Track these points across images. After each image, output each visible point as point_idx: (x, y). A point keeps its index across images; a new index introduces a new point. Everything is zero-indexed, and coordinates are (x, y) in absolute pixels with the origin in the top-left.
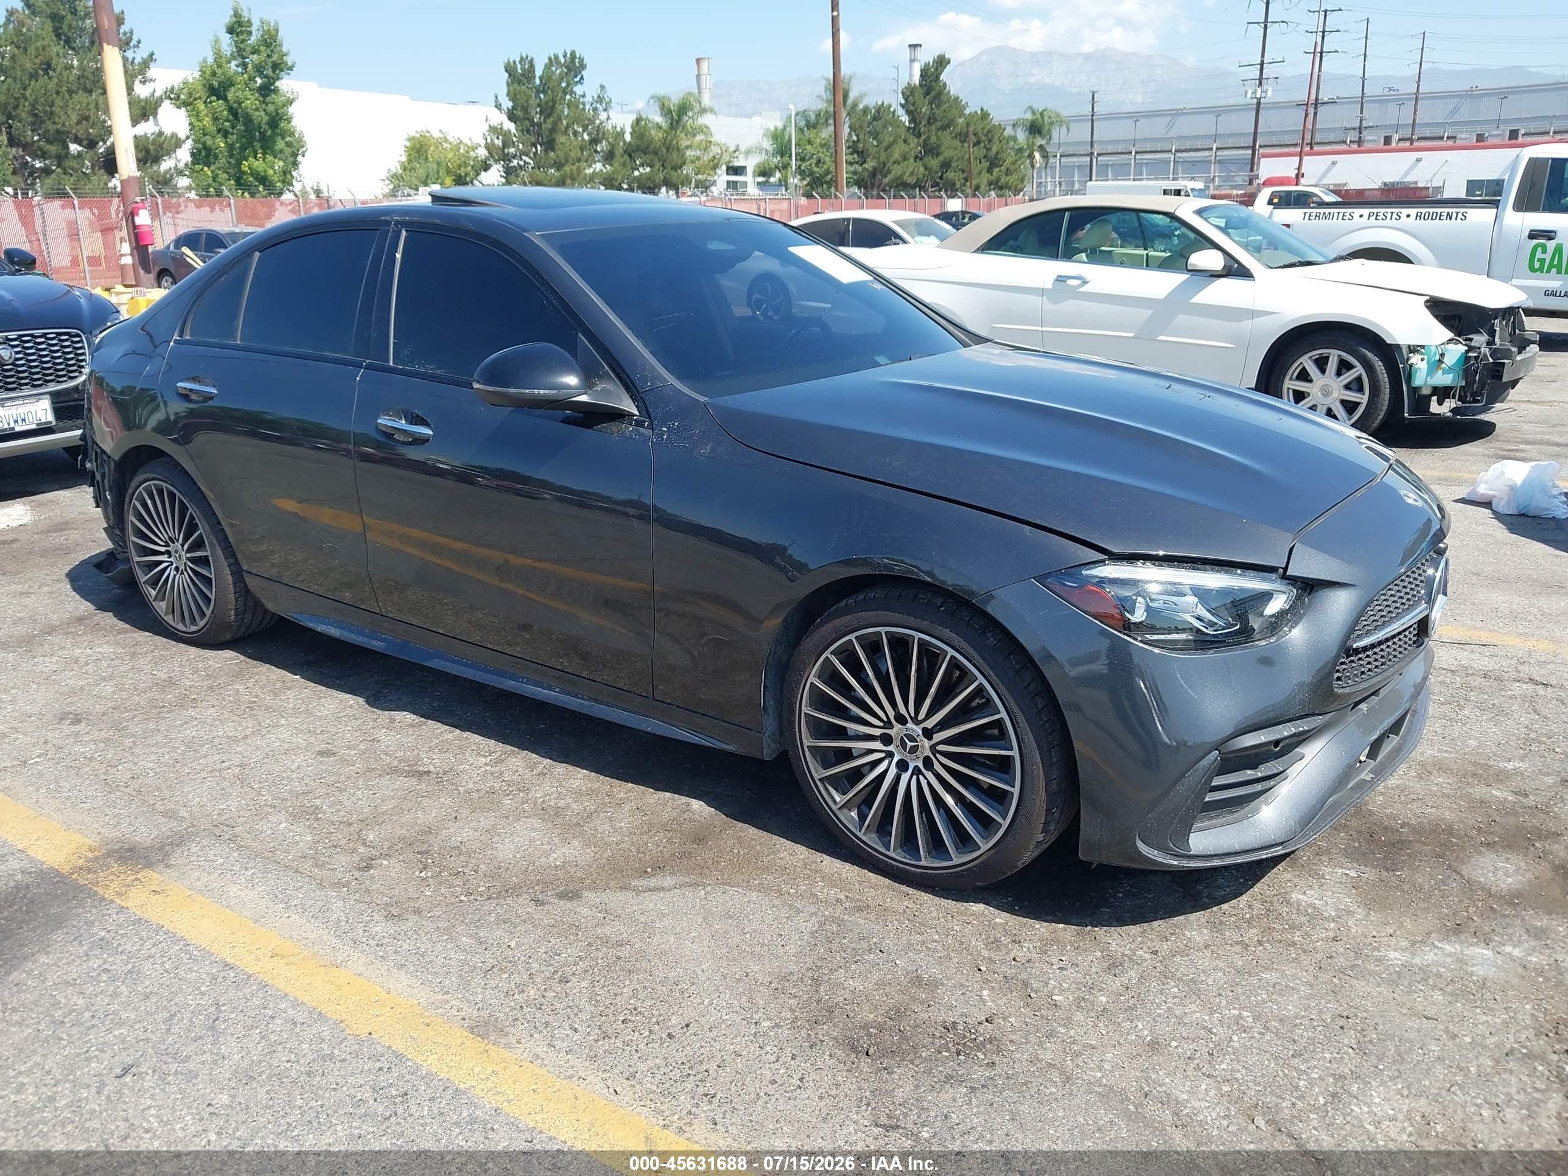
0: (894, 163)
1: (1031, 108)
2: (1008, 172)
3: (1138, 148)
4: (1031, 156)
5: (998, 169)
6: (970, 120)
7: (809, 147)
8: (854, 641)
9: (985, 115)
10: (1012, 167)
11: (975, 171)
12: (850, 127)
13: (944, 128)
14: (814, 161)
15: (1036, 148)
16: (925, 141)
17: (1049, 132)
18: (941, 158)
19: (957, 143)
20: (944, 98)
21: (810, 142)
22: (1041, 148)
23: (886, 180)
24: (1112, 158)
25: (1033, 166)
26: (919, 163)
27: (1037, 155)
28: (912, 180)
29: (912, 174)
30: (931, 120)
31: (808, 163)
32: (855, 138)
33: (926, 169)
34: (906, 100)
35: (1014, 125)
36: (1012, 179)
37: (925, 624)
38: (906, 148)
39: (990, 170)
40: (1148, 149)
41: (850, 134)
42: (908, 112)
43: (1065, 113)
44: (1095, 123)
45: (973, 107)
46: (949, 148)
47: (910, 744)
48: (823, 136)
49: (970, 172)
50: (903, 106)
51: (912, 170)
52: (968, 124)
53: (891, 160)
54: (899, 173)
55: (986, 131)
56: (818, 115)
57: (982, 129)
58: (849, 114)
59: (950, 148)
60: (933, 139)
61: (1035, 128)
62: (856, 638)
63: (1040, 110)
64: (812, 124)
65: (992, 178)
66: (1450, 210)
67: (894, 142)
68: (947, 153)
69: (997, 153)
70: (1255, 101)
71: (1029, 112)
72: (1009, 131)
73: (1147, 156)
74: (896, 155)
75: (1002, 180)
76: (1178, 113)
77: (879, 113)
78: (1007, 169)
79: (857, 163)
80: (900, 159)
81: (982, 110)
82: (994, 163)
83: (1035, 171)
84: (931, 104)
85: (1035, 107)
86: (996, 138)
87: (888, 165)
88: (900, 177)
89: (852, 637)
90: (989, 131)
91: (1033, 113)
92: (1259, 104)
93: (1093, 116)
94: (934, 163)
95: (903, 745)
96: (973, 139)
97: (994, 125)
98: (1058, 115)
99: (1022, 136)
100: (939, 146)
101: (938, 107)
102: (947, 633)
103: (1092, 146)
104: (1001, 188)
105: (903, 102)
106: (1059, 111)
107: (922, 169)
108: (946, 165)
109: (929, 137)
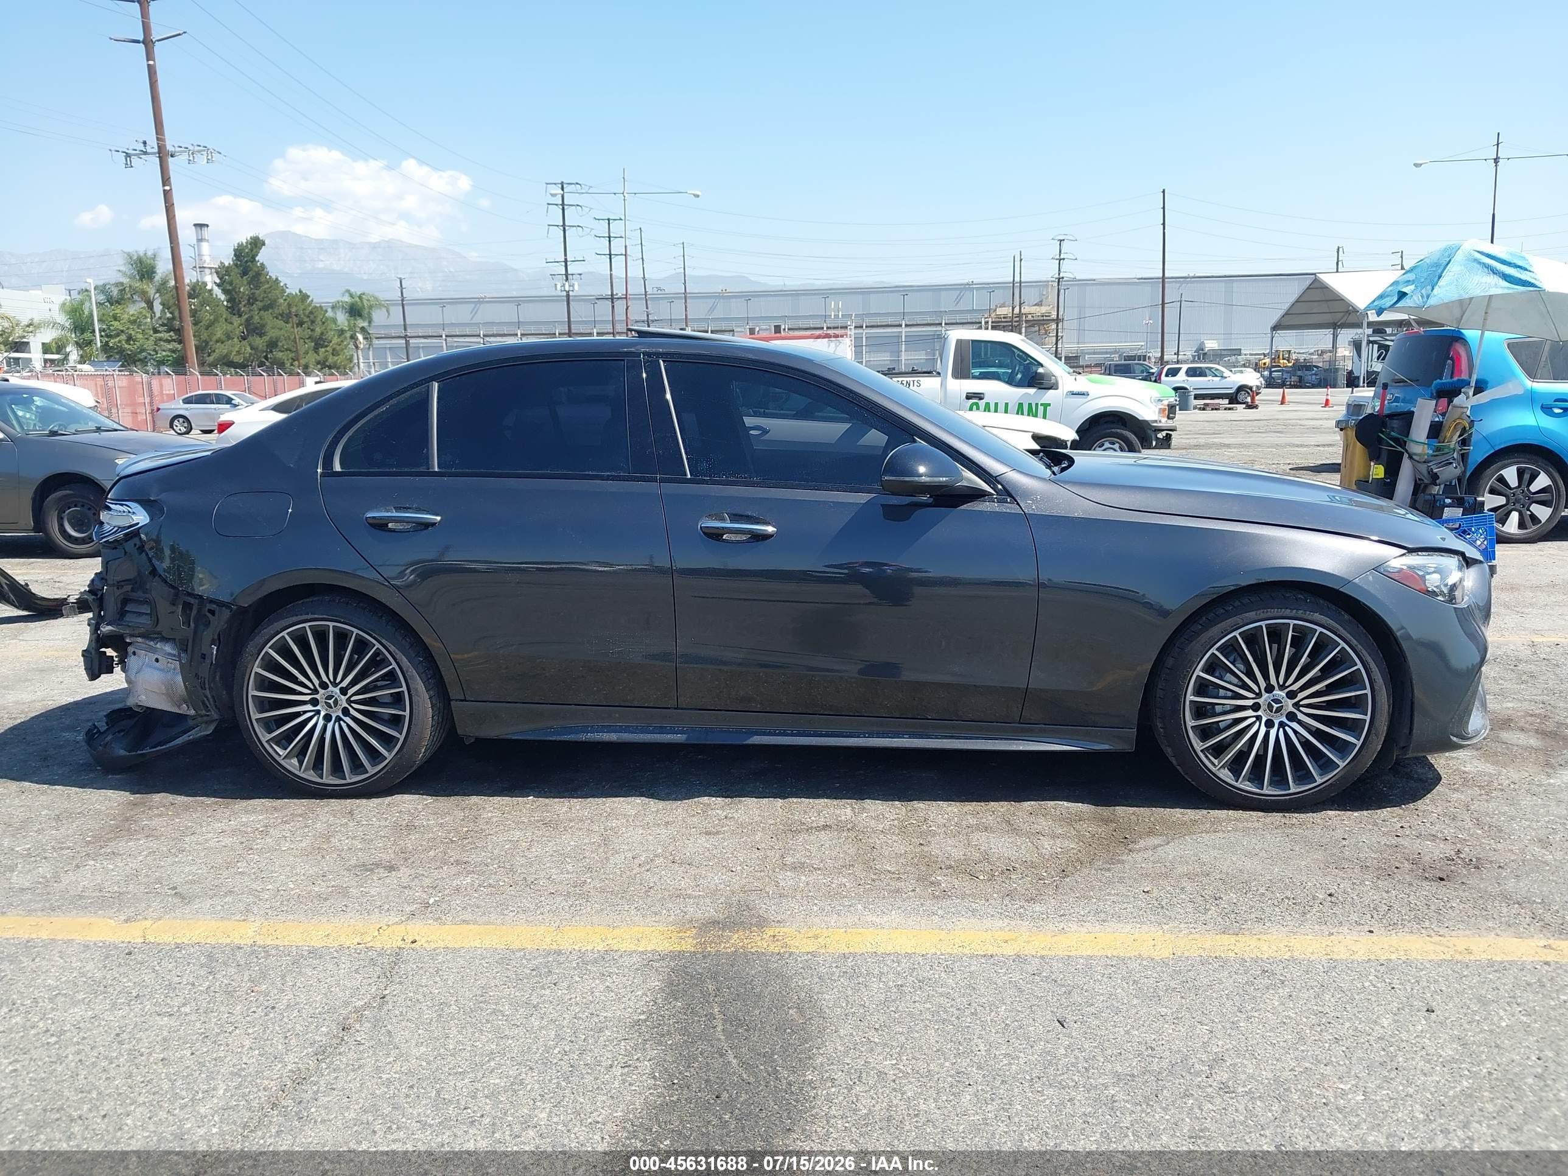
0: (217, 341)
1: (348, 291)
2: (335, 353)
3: (447, 331)
4: (353, 337)
5: (323, 350)
6: (291, 300)
7: (116, 324)
8: (1238, 637)
9: (304, 297)
10: (338, 348)
11: (302, 352)
12: (162, 304)
13: (265, 308)
14: (123, 337)
15: (358, 330)
16: (247, 320)
17: (369, 314)
18: (266, 338)
19: (280, 323)
20: (262, 279)
21: (115, 318)
22: (363, 329)
23: (211, 359)
24: (423, 340)
25: (357, 347)
26: (245, 343)
27: (360, 337)
28: (238, 359)
29: (238, 352)
30: (252, 300)
31: (117, 340)
32: (169, 315)
33: (252, 349)
34: (221, 279)
35: (333, 307)
36: (339, 359)
37: (1300, 613)
38: (230, 327)
39: (316, 349)
40: (468, 333)
41: (163, 311)
42: (225, 291)
43: (382, 296)
44: (406, 307)
45: (292, 289)
46: (273, 328)
47: (1275, 706)
48: (131, 313)
49: (297, 351)
50: (218, 285)
51: (237, 349)
52: (289, 305)
53: (214, 338)
54: (225, 351)
55: (307, 312)
56: (122, 291)
57: (304, 310)
58: (158, 291)
59: (275, 328)
60: (256, 319)
61: (355, 311)
62: (1240, 634)
63: (359, 293)
64: (115, 298)
65: (318, 358)
66: (908, 379)
67: (216, 320)
68: (272, 334)
69: (322, 334)
70: (564, 293)
71: (347, 294)
72: (330, 314)
73: (456, 339)
74: (219, 333)
75: (330, 360)
76: (479, 301)
77: (194, 291)
78: (334, 350)
79: (174, 341)
80: (224, 338)
81: (300, 291)
82: (319, 343)
83: (360, 352)
84: (249, 283)
85: (352, 290)
86: (319, 319)
87: (211, 343)
88: (226, 355)
89: (1236, 633)
90: (311, 313)
91: (351, 296)
92: (568, 296)
93: (403, 300)
94: (260, 342)
95: (1270, 707)
96: (295, 320)
97: (316, 307)
98: (376, 299)
99: (342, 318)
100: (263, 326)
101: (257, 287)
102: (1317, 616)
103: (405, 330)
104: (330, 367)
105: (218, 281)
106: (377, 294)
107: (248, 349)
108: (273, 345)
109: (251, 317)
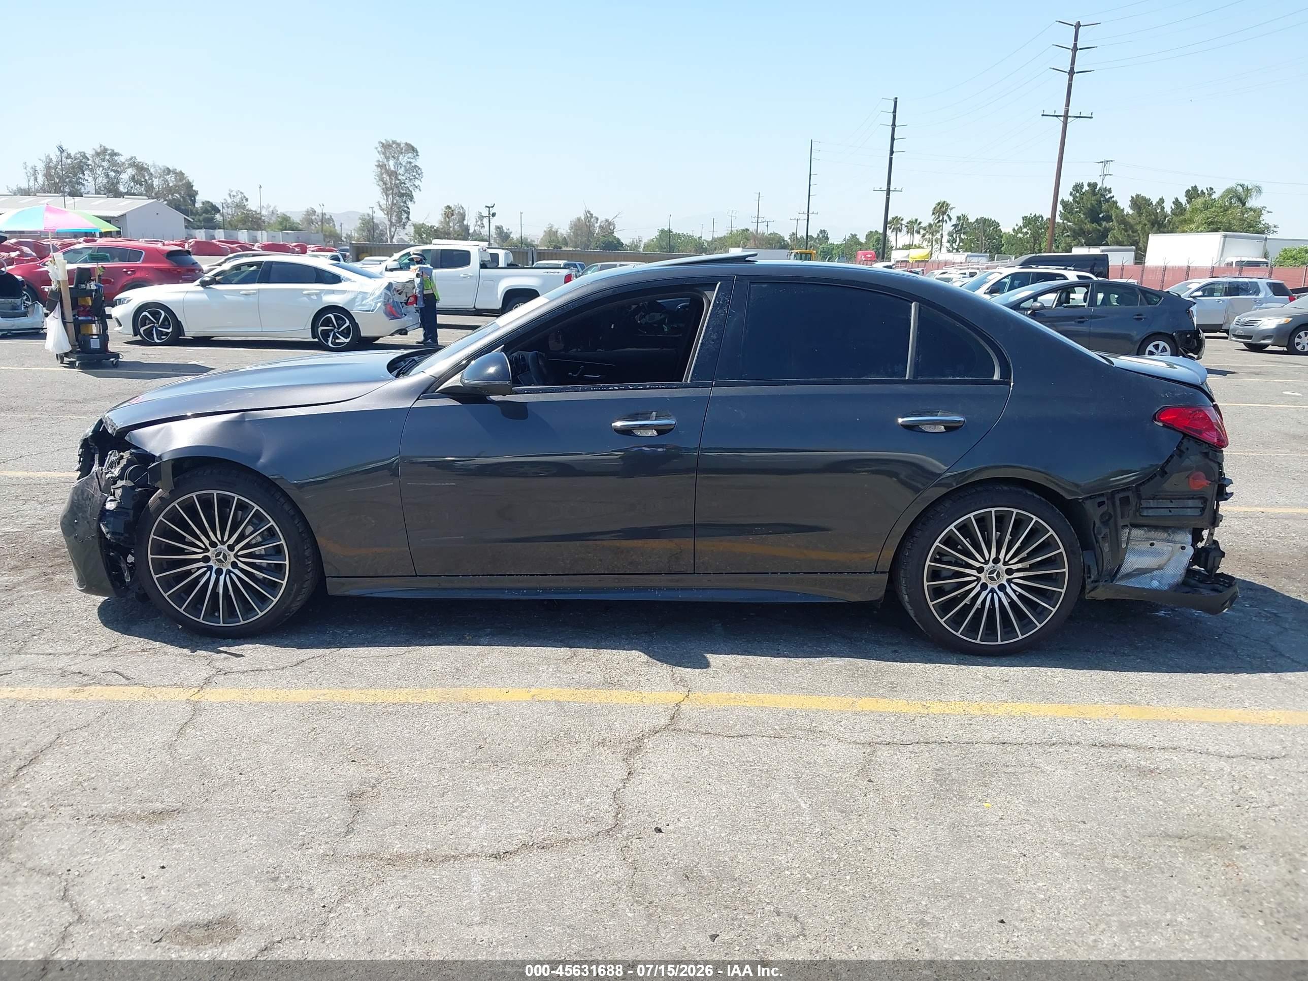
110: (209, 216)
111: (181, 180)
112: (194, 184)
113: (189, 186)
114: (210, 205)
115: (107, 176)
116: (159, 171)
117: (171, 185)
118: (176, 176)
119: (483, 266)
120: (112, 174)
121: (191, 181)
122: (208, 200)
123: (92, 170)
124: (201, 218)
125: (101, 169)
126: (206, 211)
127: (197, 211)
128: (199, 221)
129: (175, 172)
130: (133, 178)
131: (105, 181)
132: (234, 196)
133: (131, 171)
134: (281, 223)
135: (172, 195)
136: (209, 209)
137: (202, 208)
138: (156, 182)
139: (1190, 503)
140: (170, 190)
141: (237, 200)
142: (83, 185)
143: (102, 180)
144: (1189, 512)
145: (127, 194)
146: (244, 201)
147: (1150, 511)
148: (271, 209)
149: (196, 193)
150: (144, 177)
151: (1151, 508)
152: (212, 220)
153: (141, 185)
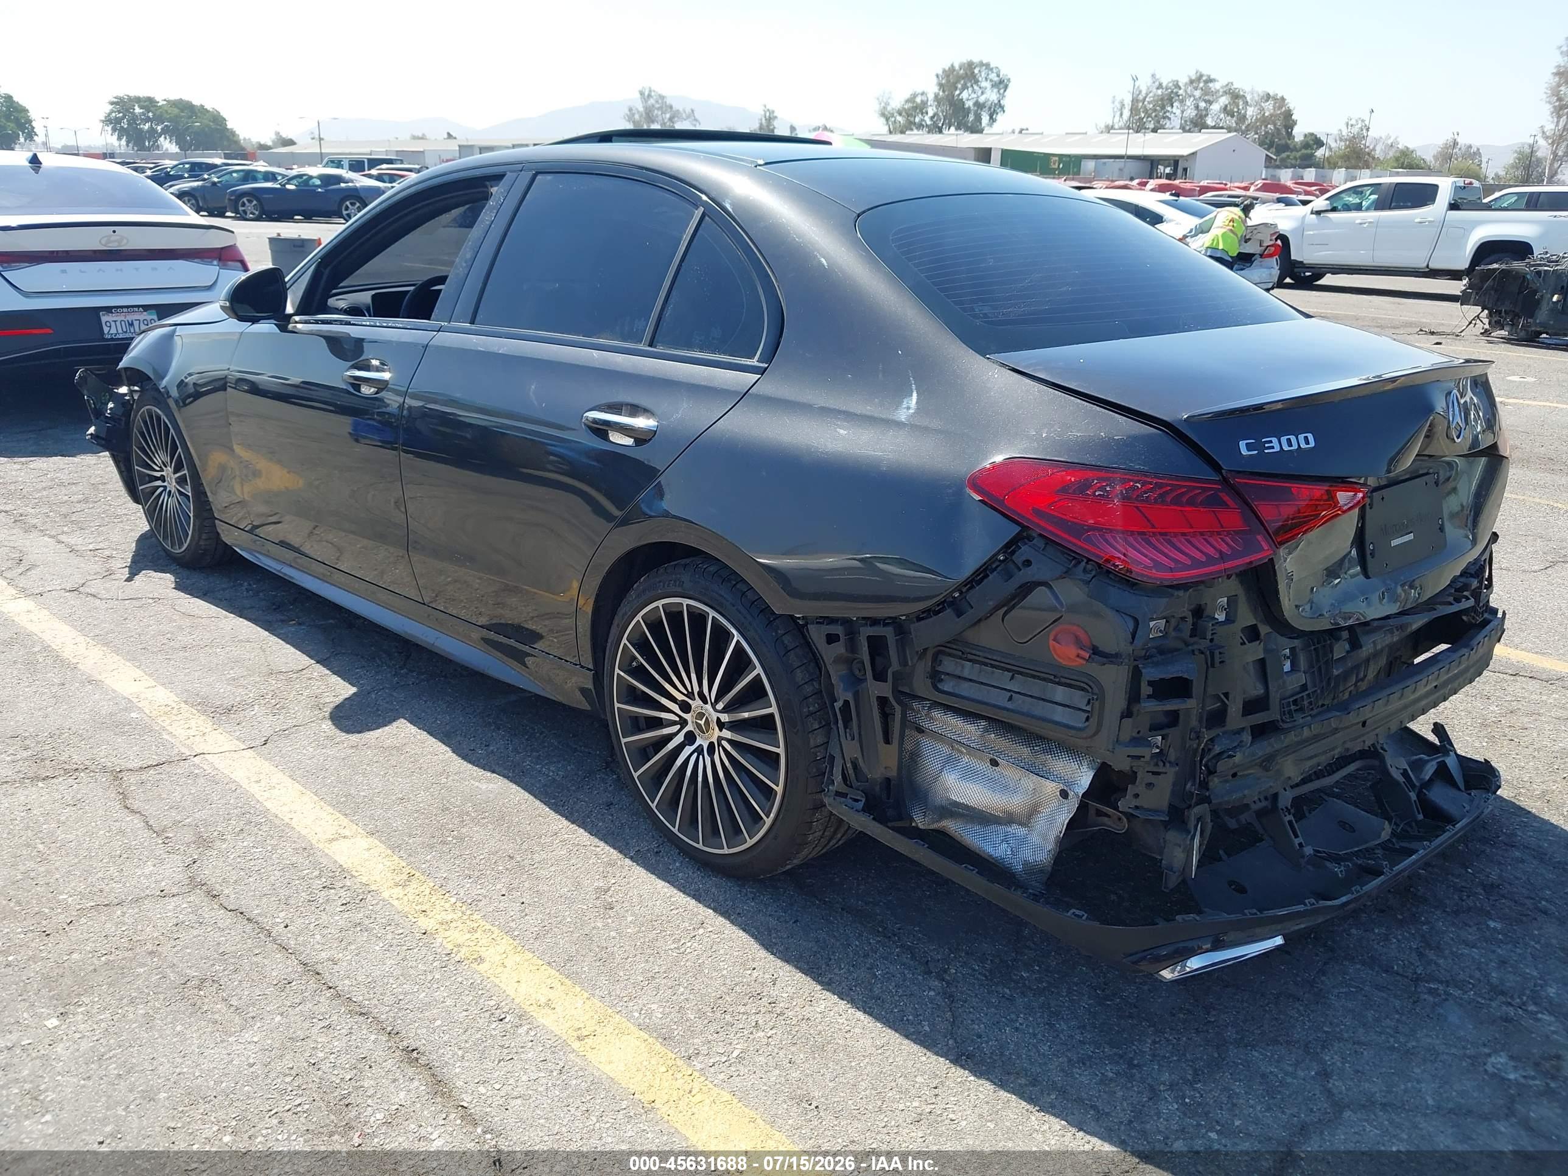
110: (1309, 151)
111: (1280, 108)
112: (1294, 112)
113: (1288, 114)
114: (1313, 137)
115: (1197, 107)
116: (1257, 98)
117: (1266, 114)
118: (1275, 103)
119: (1454, 206)
120: (1202, 105)
121: (1291, 108)
122: (1311, 131)
123: (1182, 102)
124: (1298, 154)
125: (1192, 99)
126: (1306, 145)
127: (1295, 146)
128: (1295, 158)
129: (1275, 99)
130: (1225, 109)
131: (1194, 113)
132: (1352, 125)
133: (1224, 100)
134: (1397, 159)
135: (1266, 127)
136: (1311, 142)
137: (1302, 142)
138: (1251, 112)
139: (1060, 693)
140: (1265, 121)
141: (1355, 130)
142: (1169, 119)
143: (1191, 113)
144: (1059, 714)
145: (1214, 127)
146: (1364, 131)
147: (966, 684)
148: (1389, 142)
149: (1295, 123)
150: (1238, 106)
151: (965, 679)
152: (1311, 156)
153: (1232, 116)
